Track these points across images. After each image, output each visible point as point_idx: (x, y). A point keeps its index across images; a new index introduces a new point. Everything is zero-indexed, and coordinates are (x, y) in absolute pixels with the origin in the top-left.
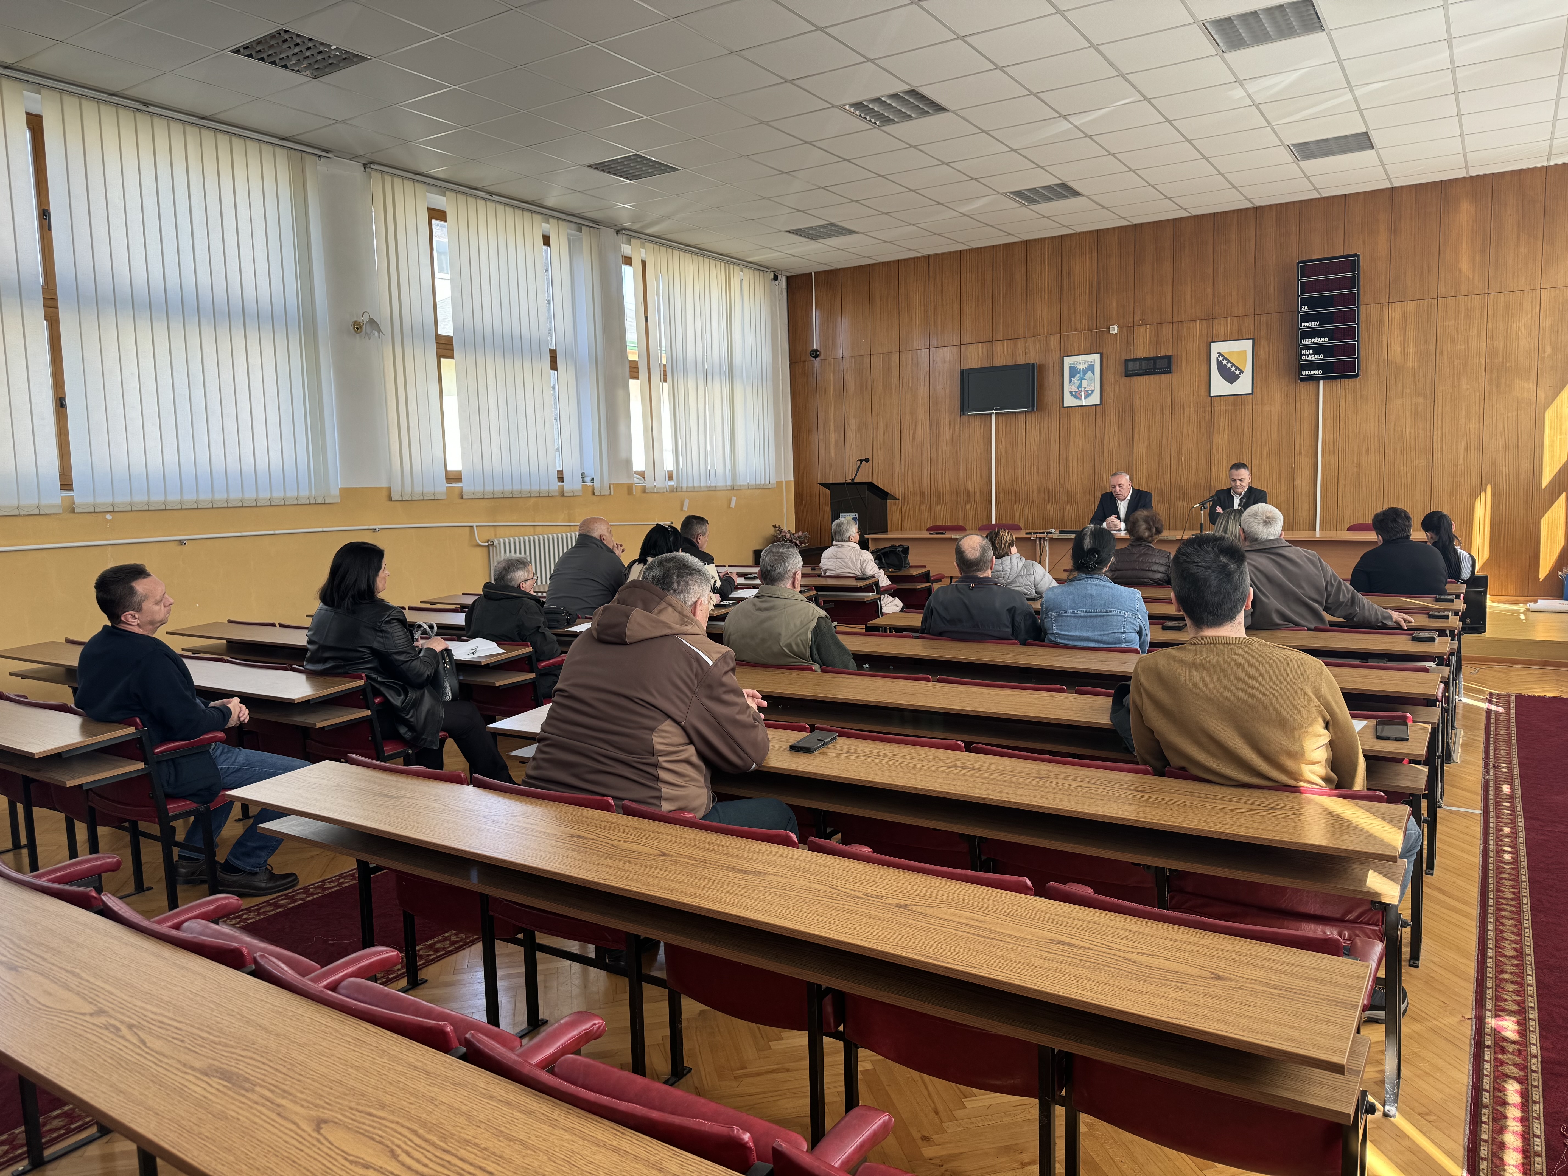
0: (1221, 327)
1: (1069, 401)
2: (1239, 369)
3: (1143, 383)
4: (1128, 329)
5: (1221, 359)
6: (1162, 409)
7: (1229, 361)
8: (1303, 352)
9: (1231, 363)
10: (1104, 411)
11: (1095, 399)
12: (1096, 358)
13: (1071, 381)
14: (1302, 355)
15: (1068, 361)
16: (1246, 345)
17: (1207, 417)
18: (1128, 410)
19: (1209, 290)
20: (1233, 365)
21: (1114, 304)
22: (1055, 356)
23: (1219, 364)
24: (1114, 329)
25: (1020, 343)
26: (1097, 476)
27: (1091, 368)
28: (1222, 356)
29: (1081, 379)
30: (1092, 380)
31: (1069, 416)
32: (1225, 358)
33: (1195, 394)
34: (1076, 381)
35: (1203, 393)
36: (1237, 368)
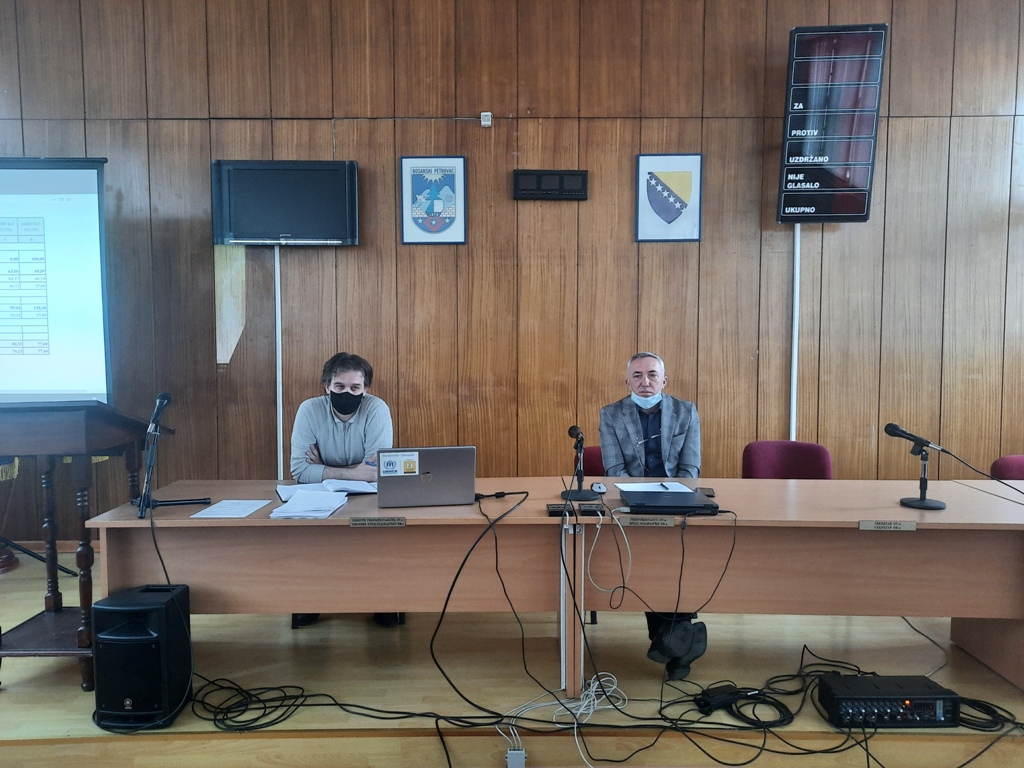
0: (654, 131)
1: (412, 233)
2: (681, 202)
3: (533, 213)
4: (508, 121)
5: (653, 182)
6: (563, 257)
7: (666, 188)
8: (791, 177)
9: (668, 190)
10: (470, 255)
11: (456, 234)
12: (457, 165)
13: (414, 200)
14: (788, 181)
15: (409, 165)
16: (692, 164)
17: (633, 272)
18: (509, 256)
19: (637, 73)
20: (671, 193)
21: (485, 79)
22: (387, 156)
23: (650, 189)
24: (486, 119)
25: (324, 127)
26: (461, 361)
27: (448, 179)
28: (657, 179)
29: (432, 198)
30: (450, 200)
31: (412, 258)
32: (659, 182)
33: (615, 236)
34: (423, 200)
35: (626, 233)
36: (678, 199)
